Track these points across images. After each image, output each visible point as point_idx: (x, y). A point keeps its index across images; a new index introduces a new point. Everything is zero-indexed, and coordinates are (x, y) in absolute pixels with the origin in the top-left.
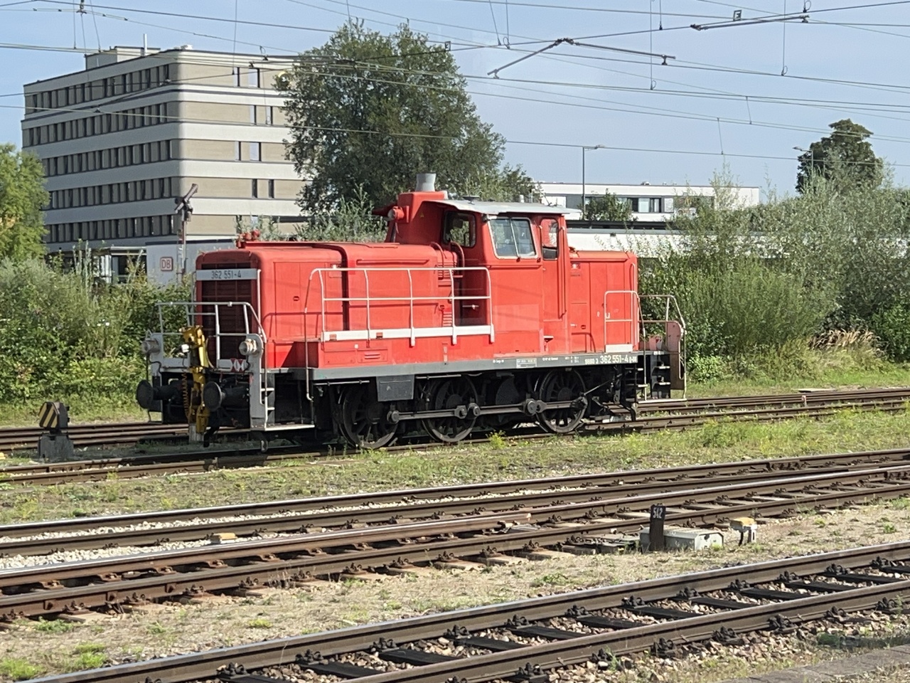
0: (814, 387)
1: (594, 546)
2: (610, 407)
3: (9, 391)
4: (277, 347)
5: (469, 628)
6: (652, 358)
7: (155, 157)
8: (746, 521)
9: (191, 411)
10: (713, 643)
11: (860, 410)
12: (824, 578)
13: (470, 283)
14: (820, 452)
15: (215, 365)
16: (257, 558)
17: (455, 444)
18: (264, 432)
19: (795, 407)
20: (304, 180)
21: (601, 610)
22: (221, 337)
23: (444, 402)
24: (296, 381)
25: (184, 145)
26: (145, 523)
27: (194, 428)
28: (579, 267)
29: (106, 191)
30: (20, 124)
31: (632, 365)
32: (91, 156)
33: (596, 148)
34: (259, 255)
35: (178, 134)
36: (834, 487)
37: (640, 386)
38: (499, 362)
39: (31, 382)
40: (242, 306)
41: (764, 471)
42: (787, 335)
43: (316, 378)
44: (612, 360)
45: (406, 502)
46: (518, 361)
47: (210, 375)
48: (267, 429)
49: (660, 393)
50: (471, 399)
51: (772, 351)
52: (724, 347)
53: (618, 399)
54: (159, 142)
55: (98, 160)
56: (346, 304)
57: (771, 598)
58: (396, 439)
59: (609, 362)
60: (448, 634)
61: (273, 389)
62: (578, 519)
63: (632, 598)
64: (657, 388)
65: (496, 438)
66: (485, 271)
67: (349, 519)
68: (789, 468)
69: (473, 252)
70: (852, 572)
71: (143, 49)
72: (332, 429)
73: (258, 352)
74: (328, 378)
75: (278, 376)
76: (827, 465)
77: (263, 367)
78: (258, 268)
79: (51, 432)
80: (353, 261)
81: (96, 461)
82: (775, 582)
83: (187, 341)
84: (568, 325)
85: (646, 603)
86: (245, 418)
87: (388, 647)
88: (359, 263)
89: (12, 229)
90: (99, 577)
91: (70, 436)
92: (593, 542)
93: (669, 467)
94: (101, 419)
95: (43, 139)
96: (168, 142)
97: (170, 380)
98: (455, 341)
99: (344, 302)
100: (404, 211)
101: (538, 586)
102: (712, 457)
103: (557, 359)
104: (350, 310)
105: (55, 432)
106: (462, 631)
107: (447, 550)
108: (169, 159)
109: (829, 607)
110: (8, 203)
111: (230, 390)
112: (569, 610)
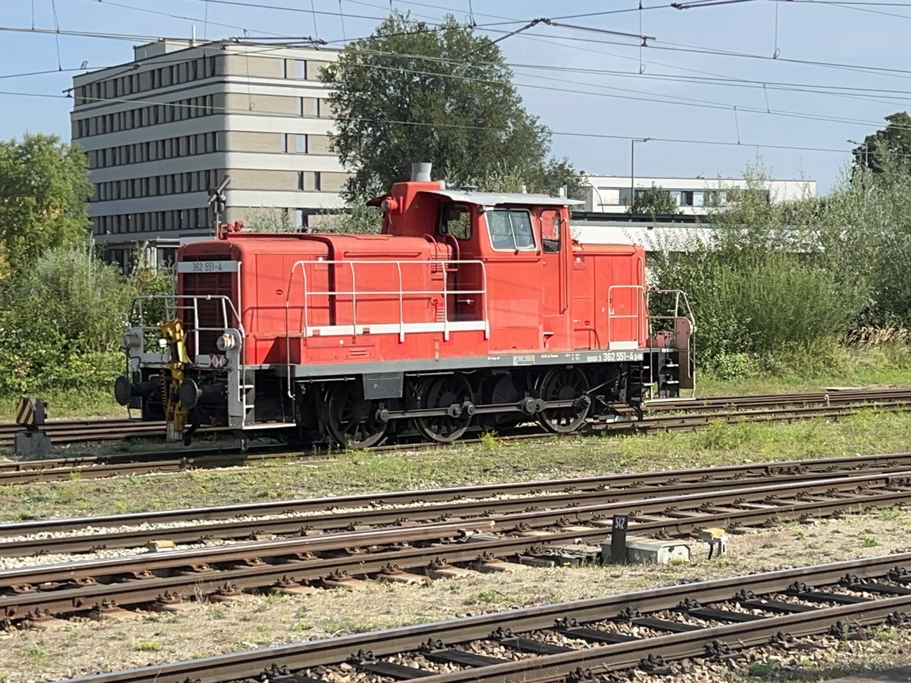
0: (843, 385)
1: (553, 558)
2: (615, 406)
3: (5, 385)
4: (258, 343)
5: (375, 653)
6: (659, 355)
7: (201, 149)
8: (716, 532)
9: (169, 408)
10: (637, 672)
11: (882, 411)
12: (785, 597)
13: (464, 276)
14: (826, 456)
15: (193, 360)
16: (189, 568)
17: (448, 444)
18: (242, 430)
19: (816, 407)
20: (349, 172)
21: (530, 632)
22: (200, 331)
23: (438, 400)
24: (278, 378)
25: (230, 137)
26: (89, 527)
27: (172, 426)
28: (583, 260)
29: (153, 183)
30: (70, 115)
31: (638, 363)
32: (138, 148)
33: (646, 140)
34: (240, 247)
35: (224, 126)
36: (829, 494)
37: (646, 384)
38: (495, 359)
39: (28, 375)
40: (220, 300)
41: (763, 475)
42: (817, 331)
43: (297, 375)
44: (615, 358)
45: (373, 506)
46: (515, 358)
47: (189, 371)
48: (245, 428)
49: (668, 392)
50: (466, 398)
51: (801, 348)
52: (751, 343)
53: (624, 398)
54: (205, 134)
55: (146, 151)
56: (332, 298)
57: (721, 620)
58: (386, 438)
59: (613, 360)
60: (351, 659)
61: (252, 386)
62: (548, 527)
63: (565, 619)
64: (665, 386)
65: (489, 439)
66: (480, 264)
67: (303, 525)
68: (789, 472)
69: (469, 245)
70: (817, 590)
71: (191, 41)
72: (317, 428)
73: (236, 348)
74: (311, 375)
75: (259, 373)
76: (830, 470)
77: (241, 363)
78: (238, 261)
79: (29, 430)
80: (340, 254)
81: (69, 459)
82: (730, 601)
83: (165, 335)
84: (569, 322)
85: (581, 624)
86: (223, 416)
87: (281, 674)
88: (347, 255)
89: (56, 220)
90: (12, 589)
91: (48, 433)
92: (552, 554)
93: (664, 471)
94: (99, 414)
95: (92, 131)
96: (214, 133)
97: (150, 376)
98: (447, 337)
99: (330, 296)
100: (398, 201)
101: (471, 604)
102: (711, 460)
103: (557, 356)
104: (337, 304)
105: (31, 429)
106: (367, 656)
107: (391, 562)
108: (215, 151)
109: (774, 632)
110: (53, 195)
111: (207, 388)
112: (493, 632)
